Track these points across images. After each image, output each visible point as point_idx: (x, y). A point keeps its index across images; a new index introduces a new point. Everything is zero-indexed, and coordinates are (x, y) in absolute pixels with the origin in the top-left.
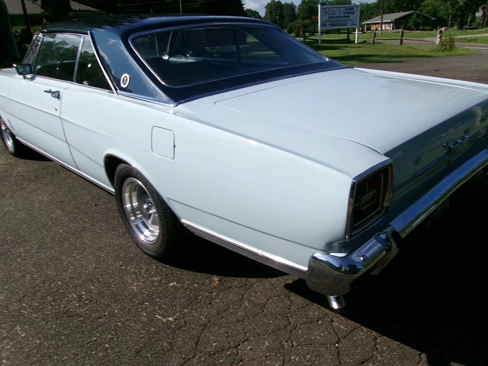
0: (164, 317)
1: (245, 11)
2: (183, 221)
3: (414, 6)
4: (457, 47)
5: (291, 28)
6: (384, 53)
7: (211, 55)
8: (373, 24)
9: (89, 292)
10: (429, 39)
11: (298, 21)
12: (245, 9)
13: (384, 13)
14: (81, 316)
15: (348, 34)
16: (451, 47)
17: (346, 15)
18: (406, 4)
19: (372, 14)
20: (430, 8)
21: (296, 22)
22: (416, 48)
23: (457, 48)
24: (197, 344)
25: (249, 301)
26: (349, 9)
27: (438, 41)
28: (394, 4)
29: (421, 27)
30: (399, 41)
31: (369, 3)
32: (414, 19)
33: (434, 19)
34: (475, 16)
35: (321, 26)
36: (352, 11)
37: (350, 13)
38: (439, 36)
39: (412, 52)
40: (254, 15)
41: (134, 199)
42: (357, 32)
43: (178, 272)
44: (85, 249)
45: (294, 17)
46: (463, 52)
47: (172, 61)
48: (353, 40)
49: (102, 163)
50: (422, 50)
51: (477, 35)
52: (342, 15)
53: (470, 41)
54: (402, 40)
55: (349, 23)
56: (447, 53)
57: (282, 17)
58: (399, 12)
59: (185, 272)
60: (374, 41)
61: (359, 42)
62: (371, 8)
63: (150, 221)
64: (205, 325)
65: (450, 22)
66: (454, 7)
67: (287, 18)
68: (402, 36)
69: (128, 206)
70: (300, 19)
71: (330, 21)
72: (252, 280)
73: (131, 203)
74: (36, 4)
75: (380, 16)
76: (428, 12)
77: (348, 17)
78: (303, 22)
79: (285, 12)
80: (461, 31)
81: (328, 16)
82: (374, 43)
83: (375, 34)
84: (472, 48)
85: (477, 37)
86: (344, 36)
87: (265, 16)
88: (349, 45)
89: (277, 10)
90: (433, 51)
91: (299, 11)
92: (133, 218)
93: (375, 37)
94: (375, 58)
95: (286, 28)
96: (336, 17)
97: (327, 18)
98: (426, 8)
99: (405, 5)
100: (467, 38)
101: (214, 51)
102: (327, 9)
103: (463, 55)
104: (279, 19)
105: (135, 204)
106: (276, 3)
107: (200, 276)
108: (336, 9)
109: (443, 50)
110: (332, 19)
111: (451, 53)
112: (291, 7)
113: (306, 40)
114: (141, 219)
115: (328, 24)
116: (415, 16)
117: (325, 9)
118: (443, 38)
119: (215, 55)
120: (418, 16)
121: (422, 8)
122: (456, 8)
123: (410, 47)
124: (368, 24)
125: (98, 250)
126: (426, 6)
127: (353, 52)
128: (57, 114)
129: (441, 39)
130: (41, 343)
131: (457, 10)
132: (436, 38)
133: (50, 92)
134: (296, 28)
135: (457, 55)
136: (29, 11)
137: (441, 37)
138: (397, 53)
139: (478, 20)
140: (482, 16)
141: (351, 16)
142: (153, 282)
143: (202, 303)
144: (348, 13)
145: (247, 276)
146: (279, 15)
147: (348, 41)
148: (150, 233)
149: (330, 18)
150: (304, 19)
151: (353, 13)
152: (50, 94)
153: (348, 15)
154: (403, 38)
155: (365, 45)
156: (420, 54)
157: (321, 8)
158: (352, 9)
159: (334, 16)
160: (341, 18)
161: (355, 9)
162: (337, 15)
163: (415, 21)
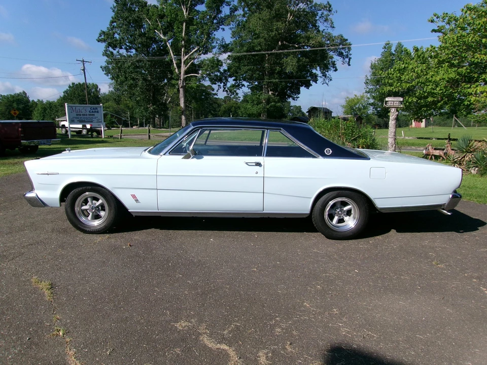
17: (92, 113)
26: (94, 109)
32: (108, 119)
35: (70, 122)
36: (96, 110)
37: (95, 112)
42: (102, 129)
52: (88, 113)
54: (149, 136)
55: (95, 120)
60: (121, 136)
61: (106, 137)
65: (144, 122)
68: (149, 132)
71: (78, 118)
77: (94, 115)
81: (75, 114)
83: (122, 130)
93: (121, 133)
96: (83, 115)
102: (74, 108)
108: (83, 108)
110: (79, 116)
115: (76, 120)
117: (72, 107)
141: (96, 114)
151: (98, 112)
153: (93, 113)
157: (68, 107)
158: (96, 109)
159: (82, 114)
160: (88, 116)
161: (99, 109)
162: (84, 113)
163: (110, 120)
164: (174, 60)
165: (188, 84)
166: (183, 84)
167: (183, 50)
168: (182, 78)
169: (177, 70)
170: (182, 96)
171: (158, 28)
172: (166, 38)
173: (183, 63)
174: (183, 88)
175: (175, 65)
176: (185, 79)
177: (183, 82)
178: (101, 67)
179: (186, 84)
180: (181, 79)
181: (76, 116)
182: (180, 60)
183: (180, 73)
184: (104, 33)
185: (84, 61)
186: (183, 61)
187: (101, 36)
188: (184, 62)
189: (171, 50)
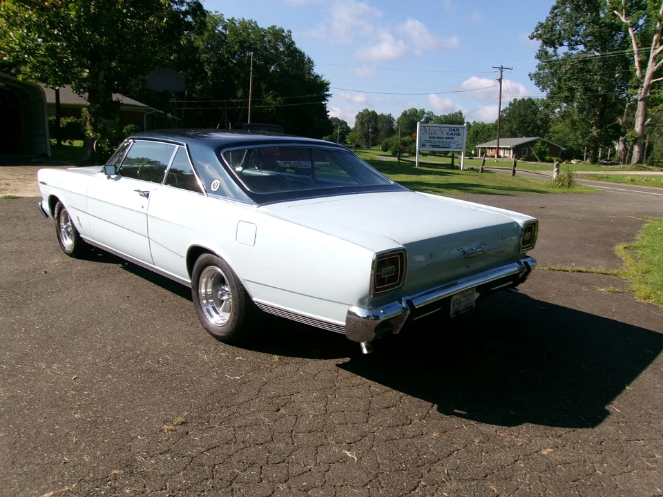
0: (232, 376)
1: (330, 120)
2: (254, 299)
3: (541, 131)
4: (578, 184)
5: (387, 144)
6: (491, 184)
7: (283, 170)
8: (489, 148)
9: (165, 359)
10: (545, 172)
11: (396, 136)
12: (329, 117)
13: (501, 137)
14: (161, 372)
15: (453, 157)
16: (569, 184)
17: (450, 136)
18: (531, 128)
19: (489, 136)
20: (561, 135)
21: (393, 138)
22: (530, 180)
23: (578, 186)
24: (259, 392)
25: (304, 372)
26: (454, 130)
27: (555, 175)
28: (515, 127)
29: (548, 157)
30: (512, 171)
31: (486, 123)
32: (537, 147)
33: (563, 149)
34: (615, 149)
35: (419, 147)
36: (457, 132)
37: (455, 134)
38: (556, 169)
39: (526, 186)
40: (341, 125)
41: (210, 285)
42: (462, 157)
43: (243, 351)
44: (157, 332)
45: (391, 132)
46: (584, 190)
47: (245, 173)
48: (458, 165)
49: (185, 254)
50: (537, 184)
51: (611, 173)
52: (445, 136)
53: (600, 178)
54: (514, 171)
55: (454, 146)
56: (565, 190)
57: (376, 131)
58: (522, 137)
59: (249, 352)
60: (482, 169)
61: (465, 168)
62: (489, 129)
63: (221, 308)
64: (266, 383)
65: (585, 154)
66: (585, 137)
67: (382, 133)
68: (515, 166)
69: (203, 291)
70: (398, 135)
71: (430, 141)
72: (307, 360)
73: (206, 288)
74: (82, 97)
75: (496, 140)
76: (558, 140)
77: (453, 138)
78: (403, 139)
79: (379, 126)
80: (593, 166)
81: (428, 135)
82: (483, 171)
83: (484, 161)
84: (597, 186)
85: (608, 175)
86: (448, 161)
87: (355, 128)
88: (452, 171)
89: (370, 121)
90: (549, 186)
91: (398, 125)
92: (205, 302)
93: (483, 164)
94: (482, 189)
95: (380, 144)
96: (438, 138)
97: (427, 137)
98: (556, 135)
99: (529, 129)
100: (598, 175)
101: (288, 165)
102: (427, 128)
103: (582, 193)
104: (372, 133)
105: (209, 290)
106: (369, 113)
107: (263, 355)
108: (439, 128)
109: (560, 186)
110: (433, 140)
111: (570, 190)
112: (389, 120)
113: (401, 161)
114: (212, 303)
115: (428, 144)
116: (539, 144)
117: (425, 127)
118: (561, 173)
119: (288, 170)
120: (543, 143)
121: (550, 134)
122: (587, 138)
123: (523, 180)
124: (484, 148)
125: (169, 333)
126: (555, 133)
127: (454, 179)
128: (144, 210)
129: (558, 174)
130: (131, 386)
131: (589, 141)
132: (551, 172)
133: (139, 191)
134: (393, 145)
135: (575, 193)
136: (63, 100)
137: (558, 171)
138: (506, 185)
139: (618, 155)
140: (623, 150)
141: (455, 137)
142: (221, 356)
143: (264, 371)
144: (452, 134)
145: (303, 357)
146: (372, 128)
147: (452, 166)
148: (220, 318)
149: (430, 138)
150: (403, 134)
151: (459, 134)
152: (138, 193)
153: (452, 136)
154: (515, 169)
155: (473, 173)
156: (532, 188)
157: (420, 126)
158: (457, 130)
159: (436, 136)
160: (444, 140)
161: (461, 130)
162: (439, 136)
163: (539, 149)
164: (636, 56)
165: (654, 93)
166: (645, 93)
167: (655, 38)
168: (645, 85)
169: (638, 73)
170: (640, 113)
171: (620, 7)
172: (629, 21)
173: (651, 60)
174: (644, 101)
175: (637, 64)
176: (651, 87)
177: (646, 90)
178: (530, 75)
179: (651, 93)
180: (642, 87)
181: (428, 139)
182: (648, 55)
183: (643, 77)
184: (542, 24)
185: (502, 68)
186: (652, 56)
187: (537, 30)
188: (654, 58)
189: (633, 41)
